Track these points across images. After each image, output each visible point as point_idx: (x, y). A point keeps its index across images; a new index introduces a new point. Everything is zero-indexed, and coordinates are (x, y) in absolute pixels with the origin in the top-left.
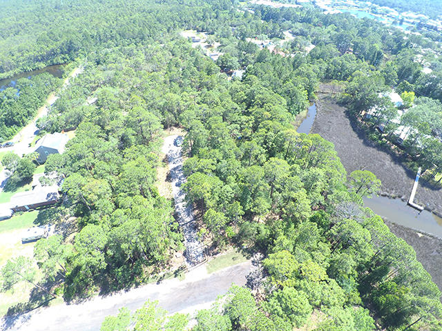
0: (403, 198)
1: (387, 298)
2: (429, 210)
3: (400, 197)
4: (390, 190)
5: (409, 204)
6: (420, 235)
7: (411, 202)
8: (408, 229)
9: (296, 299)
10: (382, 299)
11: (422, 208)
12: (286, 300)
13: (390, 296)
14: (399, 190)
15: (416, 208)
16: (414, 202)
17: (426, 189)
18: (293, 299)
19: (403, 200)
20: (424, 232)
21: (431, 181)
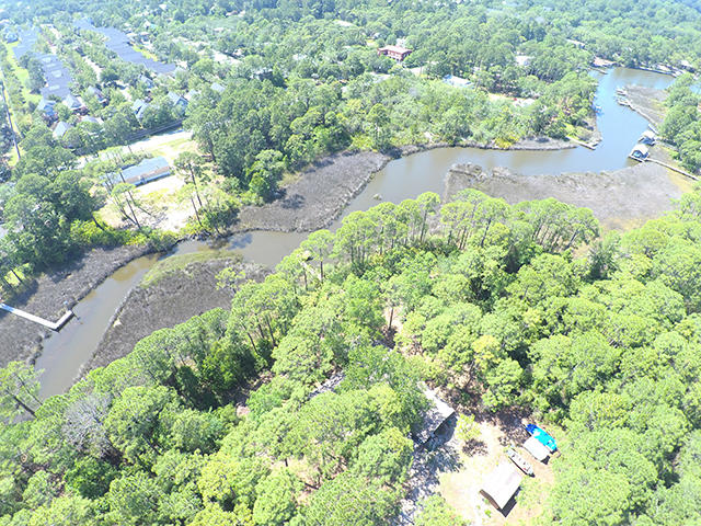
0: (43, 336)
1: (226, 370)
2: (74, 305)
3: (40, 340)
4: (21, 352)
5: (58, 330)
6: (118, 323)
7: (55, 326)
8: (106, 335)
9: (273, 495)
10: (227, 377)
11: (69, 313)
12: (278, 513)
13: (223, 367)
14: (26, 339)
15: (67, 321)
16: (55, 322)
17: (32, 300)
18: (275, 501)
19: (48, 337)
20: (113, 317)
21: (18, 290)
